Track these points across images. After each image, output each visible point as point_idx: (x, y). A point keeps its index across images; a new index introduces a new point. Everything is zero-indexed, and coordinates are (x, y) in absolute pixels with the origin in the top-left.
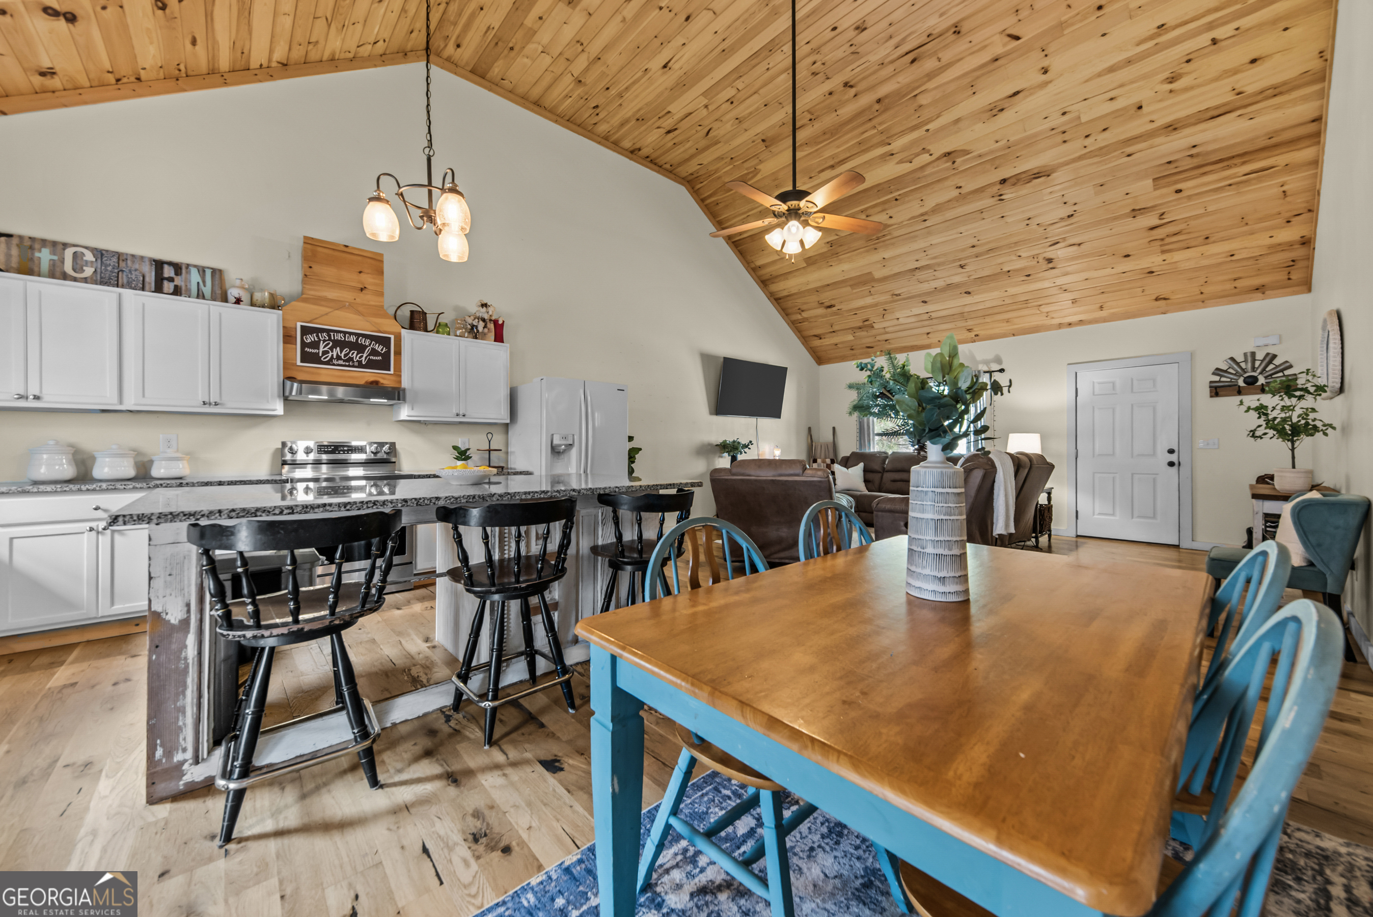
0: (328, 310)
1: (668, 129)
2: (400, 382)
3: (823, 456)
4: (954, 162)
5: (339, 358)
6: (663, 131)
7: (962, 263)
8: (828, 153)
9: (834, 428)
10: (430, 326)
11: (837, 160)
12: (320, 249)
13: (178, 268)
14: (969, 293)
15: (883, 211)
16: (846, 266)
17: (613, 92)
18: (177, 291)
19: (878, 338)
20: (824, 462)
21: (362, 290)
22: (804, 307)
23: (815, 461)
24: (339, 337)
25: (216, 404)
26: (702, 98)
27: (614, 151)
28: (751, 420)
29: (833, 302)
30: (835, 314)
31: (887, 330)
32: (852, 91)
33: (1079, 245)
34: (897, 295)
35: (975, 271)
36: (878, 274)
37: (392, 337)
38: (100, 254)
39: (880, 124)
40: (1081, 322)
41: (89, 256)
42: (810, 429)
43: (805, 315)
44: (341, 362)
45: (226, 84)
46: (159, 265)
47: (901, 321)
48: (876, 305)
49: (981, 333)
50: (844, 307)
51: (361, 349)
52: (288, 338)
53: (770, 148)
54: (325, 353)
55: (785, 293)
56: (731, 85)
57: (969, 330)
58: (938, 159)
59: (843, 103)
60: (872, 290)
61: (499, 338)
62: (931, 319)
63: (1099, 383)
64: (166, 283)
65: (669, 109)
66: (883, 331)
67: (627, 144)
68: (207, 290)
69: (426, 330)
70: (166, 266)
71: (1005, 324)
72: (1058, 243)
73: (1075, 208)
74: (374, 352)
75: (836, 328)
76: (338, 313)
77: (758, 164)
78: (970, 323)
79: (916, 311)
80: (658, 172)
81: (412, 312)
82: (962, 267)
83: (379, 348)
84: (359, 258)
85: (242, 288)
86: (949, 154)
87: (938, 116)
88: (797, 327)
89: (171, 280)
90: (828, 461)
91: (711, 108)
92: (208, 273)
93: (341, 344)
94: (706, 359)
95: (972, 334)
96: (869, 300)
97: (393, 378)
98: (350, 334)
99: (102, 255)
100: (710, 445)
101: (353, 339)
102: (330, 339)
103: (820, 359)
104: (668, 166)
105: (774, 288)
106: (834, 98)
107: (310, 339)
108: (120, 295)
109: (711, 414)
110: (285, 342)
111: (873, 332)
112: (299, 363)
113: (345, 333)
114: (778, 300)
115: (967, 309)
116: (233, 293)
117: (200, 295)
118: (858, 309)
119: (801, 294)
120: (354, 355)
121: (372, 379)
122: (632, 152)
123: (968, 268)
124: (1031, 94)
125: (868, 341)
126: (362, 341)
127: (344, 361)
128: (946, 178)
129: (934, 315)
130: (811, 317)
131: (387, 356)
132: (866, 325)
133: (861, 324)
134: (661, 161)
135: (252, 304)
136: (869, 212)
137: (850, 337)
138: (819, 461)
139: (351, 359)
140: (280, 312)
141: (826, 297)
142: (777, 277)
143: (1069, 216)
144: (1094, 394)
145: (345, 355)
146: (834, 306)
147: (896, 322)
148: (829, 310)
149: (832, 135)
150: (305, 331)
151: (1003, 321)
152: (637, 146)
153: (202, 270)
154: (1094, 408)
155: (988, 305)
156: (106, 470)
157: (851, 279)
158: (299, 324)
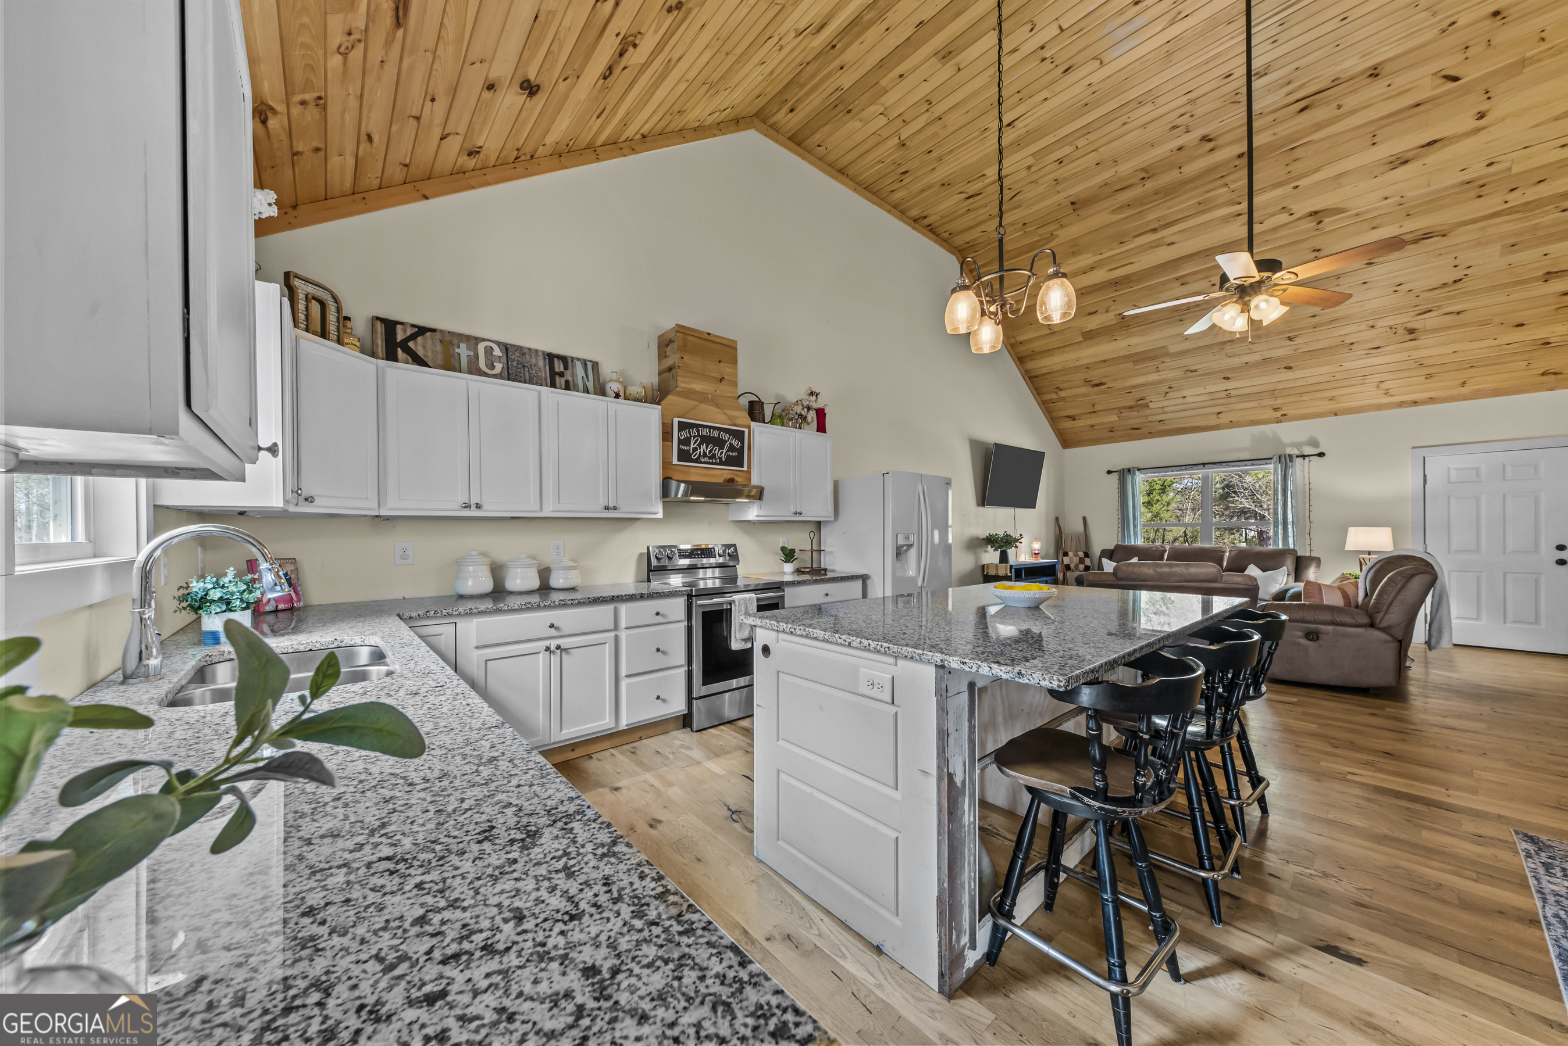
0: (695, 403)
1: (971, 194)
2: (749, 479)
3: (1073, 548)
4: (1320, 222)
5: (705, 453)
6: (965, 196)
7: (1292, 334)
8: (1152, 216)
9: (1084, 518)
10: (767, 419)
11: (1162, 223)
12: (689, 338)
13: (564, 359)
14: (1291, 368)
15: (1206, 278)
16: (1134, 340)
17: (933, 155)
18: (567, 387)
19: (1150, 419)
20: (1076, 555)
21: (721, 380)
22: (1062, 386)
23: (1066, 554)
24: (705, 432)
25: (615, 508)
26: (1031, 158)
27: (901, 219)
28: (1009, 511)
29: (1103, 380)
30: (1103, 392)
31: (1165, 410)
32: (1211, 145)
33: (1458, 313)
34: (1192, 371)
35: (1307, 343)
36: (1172, 349)
37: (746, 430)
38: (506, 348)
39: (1234, 181)
40: (1432, 400)
41: (497, 352)
42: (1057, 519)
43: (1062, 394)
44: (706, 460)
45: (598, 160)
46: (551, 357)
47: (1187, 400)
48: (1161, 382)
49: (1291, 412)
50: (1117, 385)
51: (720, 443)
52: (666, 435)
53: (1079, 212)
54: (695, 449)
55: (1045, 371)
56: (1071, 144)
57: (1276, 409)
58: (1299, 219)
59: (1192, 159)
60: (1161, 366)
61: (821, 428)
62: (1229, 396)
63: (1457, 469)
64: (557, 378)
65: (985, 172)
66: (1160, 411)
67: (914, 213)
68: (590, 385)
69: (763, 422)
70: (556, 360)
71: (1327, 402)
72: (1430, 311)
73: (1467, 272)
74: (732, 448)
75: (1097, 408)
76: (703, 406)
77: (1057, 229)
78: (1279, 401)
79: (1211, 388)
80: (935, 241)
81: (751, 403)
82: (1290, 339)
83: (735, 443)
84: (719, 347)
85: (618, 381)
86: (1316, 213)
87: (1317, 170)
88: (1048, 408)
89: (561, 375)
90: (1081, 554)
91: (1033, 169)
92: (589, 365)
93: (706, 440)
94: (975, 445)
95: (1279, 414)
96: (1153, 377)
97: (745, 475)
98: (715, 428)
99: (507, 350)
100: (977, 539)
101: (715, 434)
102: (698, 435)
103: (1066, 441)
104: (946, 235)
105: (1031, 365)
106: (1182, 153)
107: (685, 434)
108: (539, 392)
109: (978, 505)
110: (664, 440)
111: (1148, 412)
112: (675, 461)
113: (710, 427)
114: (1033, 380)
115: (1281, 386)
116: (614, 387)
117: (586, 391)
118: (1134, 387)
119: (1065, 371)
120: (716, 451)
121: (729, 477)
122: (915, 221)
123: (1298, 341)
124: (1451, 143)
125: (1133, 422)
126: (724, 436)
127: (709, 458)
128: (1304, 240)
129: (1233, 393)
130: (1069, 397)
131: (741, 451)
132: (1141, 404)
133: (1133, 403)
134: (939, 230)
135: (626, 398)
136: (1184, 280)
137: (1115, 418)
138: (1071, 554)
139: (714, 456)
140: (660, 407)
141: (1095, 375)
142: (1040, 353)
143: (1455, 282)
144: (1449, 482)
145: (710, 451)
146: (1104, 384)
147: (1181, 401)
148: (1096, 388)
149: (1166, 195)
150: (682, 426)
151: (1324, 399)
152: (925, 214)
153: (585, 363)
154: (1449, 497)
155: (1310, 381)
156: (518, 581)
157: (1136, 354)
158: (676, 420)
